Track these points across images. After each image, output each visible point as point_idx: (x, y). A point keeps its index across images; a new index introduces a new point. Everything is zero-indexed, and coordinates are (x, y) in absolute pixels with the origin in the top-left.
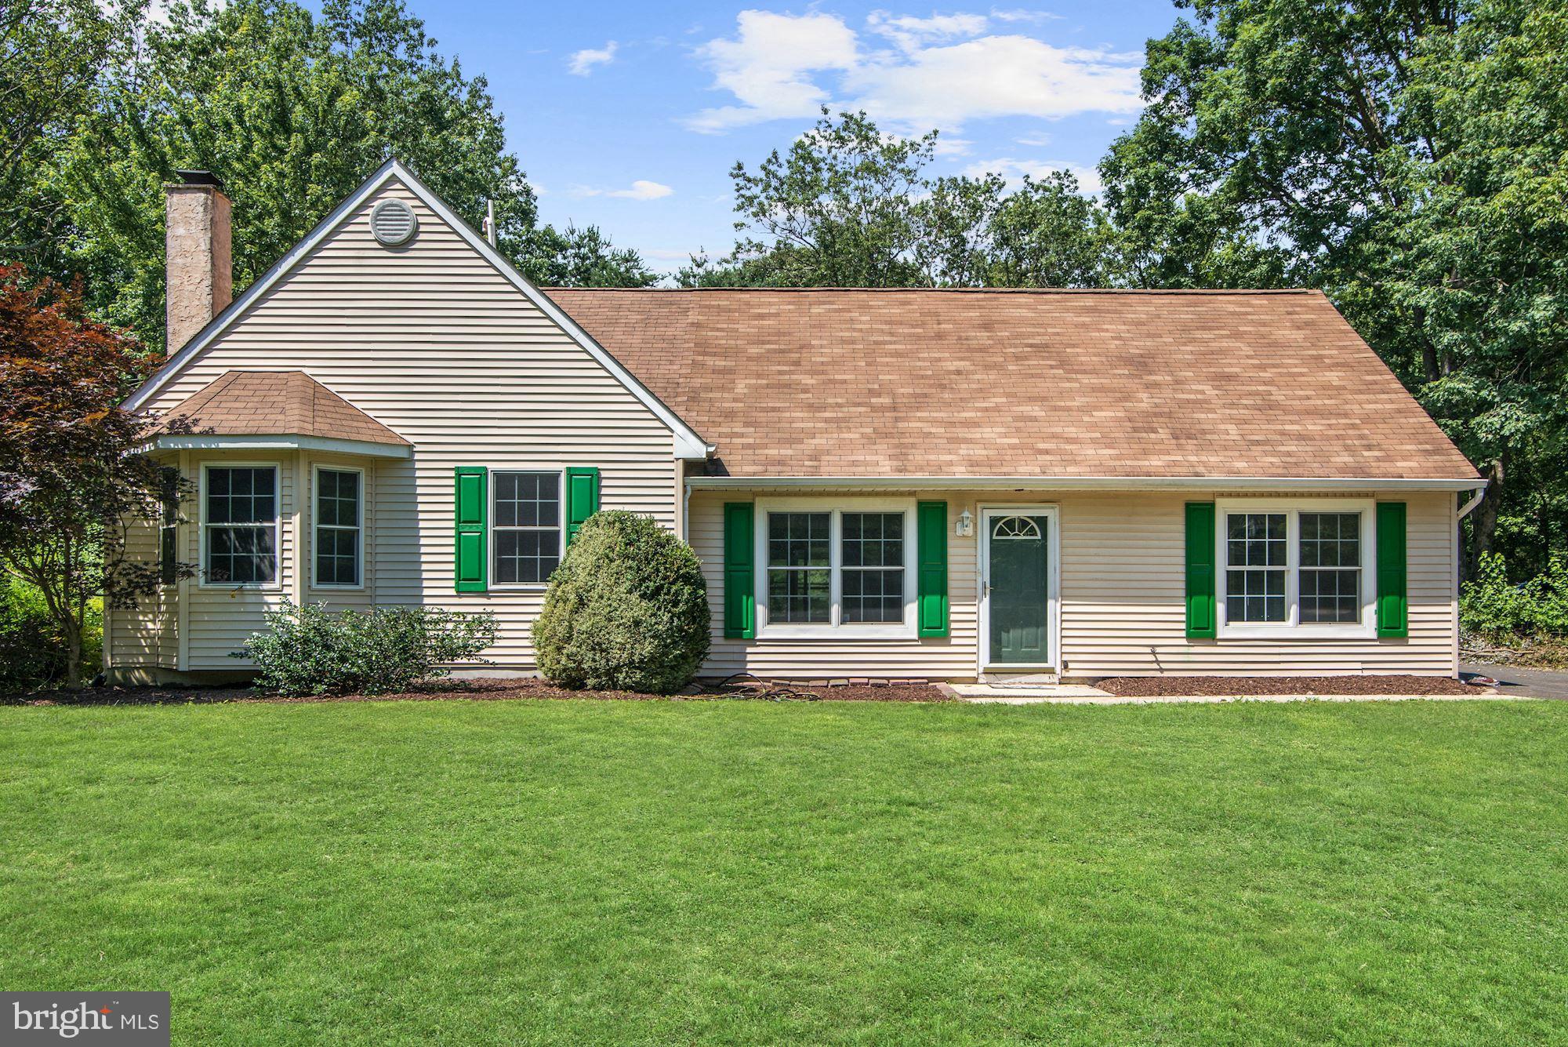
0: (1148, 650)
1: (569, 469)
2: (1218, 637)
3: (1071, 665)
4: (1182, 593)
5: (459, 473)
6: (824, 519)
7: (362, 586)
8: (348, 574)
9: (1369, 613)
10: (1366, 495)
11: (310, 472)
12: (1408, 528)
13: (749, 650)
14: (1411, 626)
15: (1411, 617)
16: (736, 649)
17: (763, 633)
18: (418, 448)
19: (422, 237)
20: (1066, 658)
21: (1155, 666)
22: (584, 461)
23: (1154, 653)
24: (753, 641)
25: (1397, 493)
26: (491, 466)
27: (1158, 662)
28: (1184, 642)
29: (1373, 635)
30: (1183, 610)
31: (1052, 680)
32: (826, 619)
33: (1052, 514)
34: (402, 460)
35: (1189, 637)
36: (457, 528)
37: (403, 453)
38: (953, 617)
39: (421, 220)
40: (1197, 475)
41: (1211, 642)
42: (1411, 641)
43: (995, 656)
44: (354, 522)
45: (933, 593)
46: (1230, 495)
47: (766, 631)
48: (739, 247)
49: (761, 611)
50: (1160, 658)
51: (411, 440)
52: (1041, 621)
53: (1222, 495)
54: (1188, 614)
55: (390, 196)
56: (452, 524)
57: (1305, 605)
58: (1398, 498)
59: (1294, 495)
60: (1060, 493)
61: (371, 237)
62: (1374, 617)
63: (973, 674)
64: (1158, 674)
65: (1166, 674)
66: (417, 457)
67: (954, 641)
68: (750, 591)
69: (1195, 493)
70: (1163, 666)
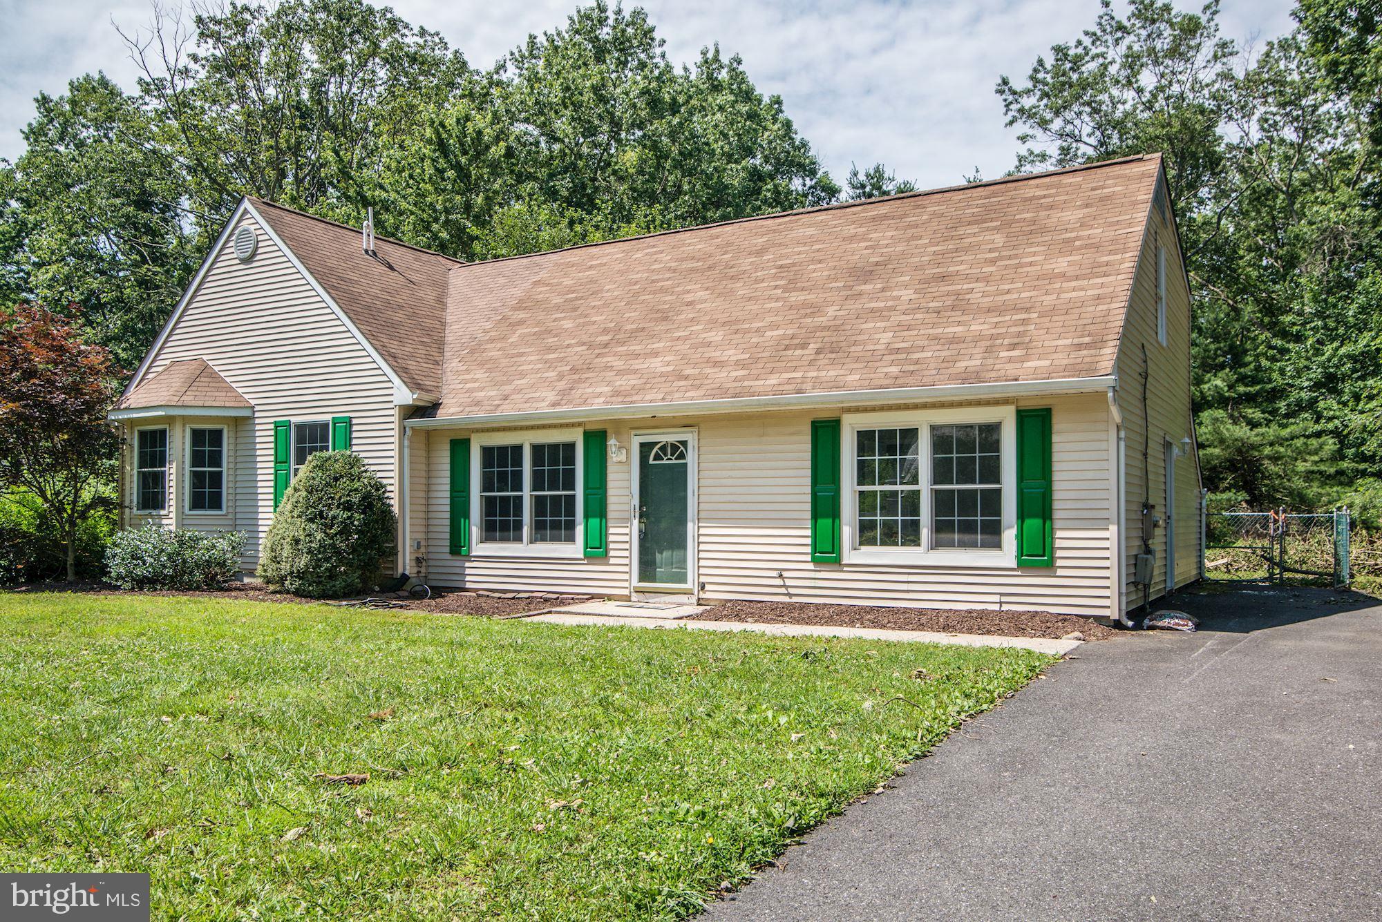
0: (775, 574)
1: (333, 418)
2: (844, 562)
3: (707, 587)
4: (809, 515)
5: (277, 425)
6: (518, 450)
7: (224, 512)
8: (216, 503)
9: (1009, 536)
10: (1006, 402)
11: (184, 431)
12: (1055, 438)
13: (467, 564)
14: (1059, 553)
15: (1058, 544)
16: (458, 564)
17: (476, 551)
18: (257, 408)
19: (260, 251)
20: (703, 579)
21: (783, 590)
22: (341, 412)
23: (781, 576)
24: (468, 557)
25: (1043, 397)
26: (293, 419)
27: (784, 586)
28: (811, 566)
29: (1013, 564)
30: (809, 532)
31: (691, 601)
32: (519, 539)
33: (690, 437)
34: (248, 418)
35: (815, 561)
36: (275, 468)
37: (247, 413)
38: (611, 538)
39: (260, 238)
40: (799, 391)
41: (837, 567)
42: (1060, 572)
43: (643, 577)
44: (220, 466)
45: (594, 516)
46: (857, 410)
47: (479, 548)
48: (1021, 159)
49: (475, 532)
50: (788, 582)
51: (253, 402)
52: (681, 544)
53: (849, 410)
54: (815, 536)
55: (244, 224)
56: (272, 464)
57: (940, 527)
58: (1042, 403)
59: (925, 406)
60: (698, 417)
61: (234, 256)
62: (1015, 542)
63: (626, 592)
64: (786, 599)
65: (795, 599)
66: (257, 415)
67: (612, 561)
68: (467, 515)
69: (822, 410)
70: (792, 591)
